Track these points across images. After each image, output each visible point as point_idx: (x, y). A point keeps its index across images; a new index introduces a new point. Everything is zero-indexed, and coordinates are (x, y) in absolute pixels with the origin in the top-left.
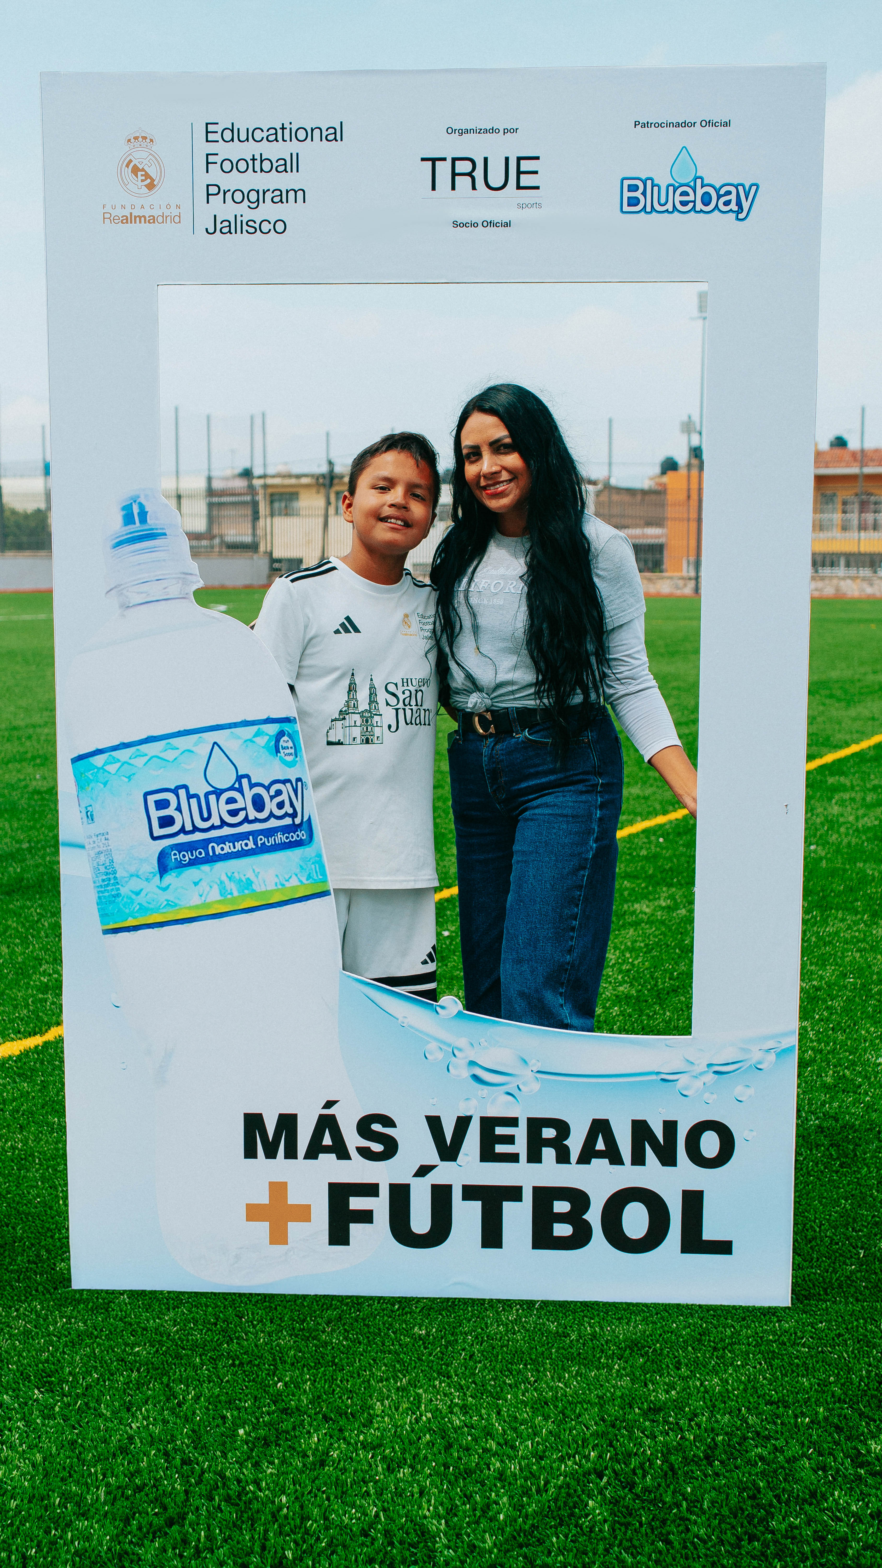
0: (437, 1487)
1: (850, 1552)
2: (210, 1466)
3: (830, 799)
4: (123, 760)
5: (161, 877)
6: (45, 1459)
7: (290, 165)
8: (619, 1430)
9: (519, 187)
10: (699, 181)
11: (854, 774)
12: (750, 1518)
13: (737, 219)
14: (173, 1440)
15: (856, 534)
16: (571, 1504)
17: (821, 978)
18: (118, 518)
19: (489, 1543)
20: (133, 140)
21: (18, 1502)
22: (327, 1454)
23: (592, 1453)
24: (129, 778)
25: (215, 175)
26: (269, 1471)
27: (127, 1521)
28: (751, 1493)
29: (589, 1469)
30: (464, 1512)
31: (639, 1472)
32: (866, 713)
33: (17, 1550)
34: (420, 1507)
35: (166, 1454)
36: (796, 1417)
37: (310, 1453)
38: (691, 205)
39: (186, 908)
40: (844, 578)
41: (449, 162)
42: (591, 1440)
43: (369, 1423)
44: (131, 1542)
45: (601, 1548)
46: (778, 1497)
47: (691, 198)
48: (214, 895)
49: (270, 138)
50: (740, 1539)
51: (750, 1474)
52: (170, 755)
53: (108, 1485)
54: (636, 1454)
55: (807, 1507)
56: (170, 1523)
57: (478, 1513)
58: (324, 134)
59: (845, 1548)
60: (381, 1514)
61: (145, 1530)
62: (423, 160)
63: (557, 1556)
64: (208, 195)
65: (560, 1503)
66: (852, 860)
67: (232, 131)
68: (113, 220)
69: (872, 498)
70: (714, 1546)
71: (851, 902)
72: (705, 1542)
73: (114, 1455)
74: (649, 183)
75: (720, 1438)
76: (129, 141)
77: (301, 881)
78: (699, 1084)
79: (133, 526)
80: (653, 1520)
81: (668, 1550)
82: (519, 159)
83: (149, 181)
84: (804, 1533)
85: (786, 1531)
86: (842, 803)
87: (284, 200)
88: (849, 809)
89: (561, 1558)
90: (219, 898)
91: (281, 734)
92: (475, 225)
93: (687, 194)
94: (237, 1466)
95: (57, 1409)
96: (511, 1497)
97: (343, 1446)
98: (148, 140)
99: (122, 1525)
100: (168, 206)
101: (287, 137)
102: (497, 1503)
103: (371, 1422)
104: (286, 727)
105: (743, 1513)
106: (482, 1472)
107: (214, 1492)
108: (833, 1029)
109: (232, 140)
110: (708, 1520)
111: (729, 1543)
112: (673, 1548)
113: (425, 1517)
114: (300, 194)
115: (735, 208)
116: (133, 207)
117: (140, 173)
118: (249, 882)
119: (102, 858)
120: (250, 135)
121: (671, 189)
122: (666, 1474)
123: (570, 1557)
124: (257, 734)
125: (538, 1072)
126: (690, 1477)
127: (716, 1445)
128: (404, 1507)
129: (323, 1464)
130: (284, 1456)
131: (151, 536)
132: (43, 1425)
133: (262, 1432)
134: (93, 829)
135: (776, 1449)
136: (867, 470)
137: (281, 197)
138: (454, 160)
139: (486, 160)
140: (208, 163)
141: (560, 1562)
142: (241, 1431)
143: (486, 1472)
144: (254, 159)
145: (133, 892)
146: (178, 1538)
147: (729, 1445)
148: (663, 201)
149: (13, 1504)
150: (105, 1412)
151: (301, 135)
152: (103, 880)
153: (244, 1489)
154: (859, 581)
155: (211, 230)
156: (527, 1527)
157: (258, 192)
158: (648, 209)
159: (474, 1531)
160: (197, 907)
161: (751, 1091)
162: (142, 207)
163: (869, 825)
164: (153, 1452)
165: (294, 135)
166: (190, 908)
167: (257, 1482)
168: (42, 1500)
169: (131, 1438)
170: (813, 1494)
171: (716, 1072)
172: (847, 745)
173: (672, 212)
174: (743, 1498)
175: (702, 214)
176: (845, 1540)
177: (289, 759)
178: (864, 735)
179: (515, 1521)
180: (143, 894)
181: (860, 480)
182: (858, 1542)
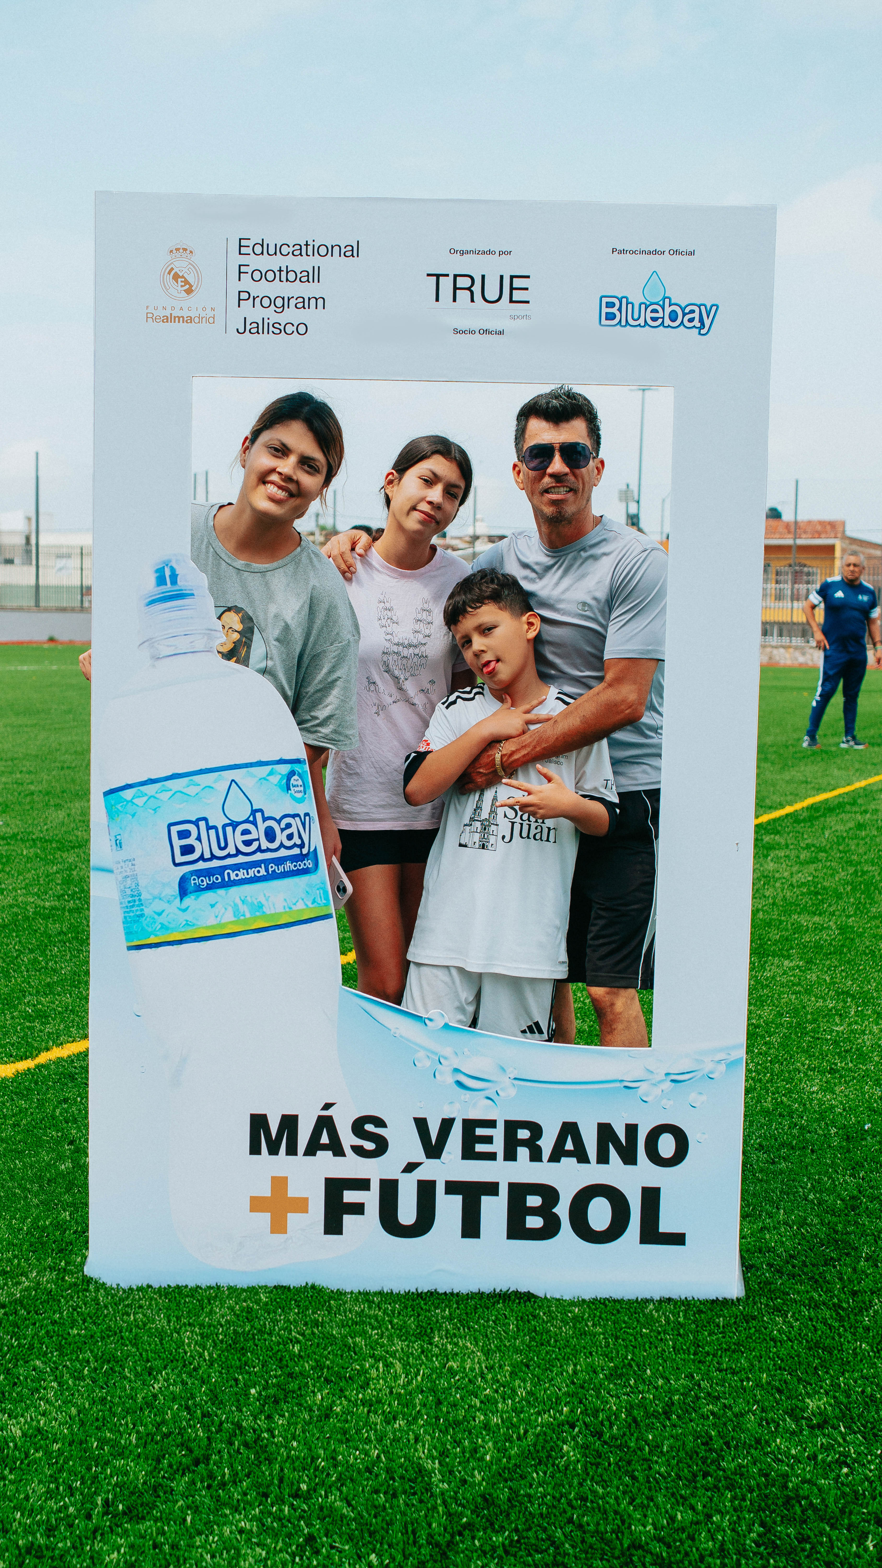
0: (429, 1435)
1: (790, 1485)
2: (228, 1418)
3: (766, 856)
4: (150, 795)
5: (181, 899)
6: (79, 1412)
7: (312, 276)
8: (588, 1391)
9: (511, 301)
10: (667, 301)
11: (788, 834)
12: (704, 1460)
13: (700, 334)
14: (193, 1397)
15: (789, 604)
16: (549, 1449)
17: (760, 1016)
18: (151, 579)
19: (478, 1478)
20: (174, 251)
21: (59, 1445)
22: (331, 1408)
23: (565, 1409)
24: (155, 810)
25: (246, 283)
26: (280, 1422)
27: (158, 1461)
28: (704, 1440)
29: (562, 1420)
30: (455, 1454)
31: (607, 1423)
32: (800, 777)
33: (63, 1482)
34: (416, 1450)
35: (187, 1408)
36: (742, 1381)
37: (315, 1408)
38: (660, 321)
39: (203, 928)
40: (776, 647)
41: (451, 278)
42: (563, 1398)
43: (365, 1386)
44: (164, 1477)
45: (575, 1482)
46: (727, 1444)
47: (660, 315)
48: (229, 916)
49: (295, 253)
50: (695, 1476)
51: (703, 1425)
52: (192, 791)
53: (138, 1432)
54: (602, 1410)
55: (753, 1451)
56: (197, 1463)
57: (467, 1455)
58: (343, 251)
59: (786, 1482)
60: (382, 1456)
61: (175, 1467)
62: (428, 275)
63: (537, 1488)
64: (239, 300)
65: (539, 1447)
66: (787, 912)
67: (262, 246)
68: (155, 319)
69: (806, 569)
70: (673, 1481)
71: (787, 951)
72: (664, 1478)
73: (141, 1409)
74: (624, 301)
75: (676, 1397)
76: (171, 251)
77: (306, 905)
78: (657, 1091)
79: (164, 587)
80: (620, 1460)
81: (634, 1484)
82: (512, 277)
83: (187, 286)
84: (750, 1470)
85: (735, 1469)
86: (777, 860)
87: (306, 306)
88: (784, 866)
89: (541, 1489)
90: (234, 919)
91: (292, 773)
92: (472, 332)
93: (656, 311)
94: (251, 1418)
95: (86, 1372)
96: (495, 1443)
97: (345, 1403)
98: (188, 252)
99: (154, 1463)
100: (204, 309)
101: (310, 252)
102: (483, 1447)
103: (368, 1384)
104: (297, 767)
105: (698, 1456)
106: (469, 1423)
107: (233, 1438)
108: (771, 1062)
109: (262, 253)
110: (668, 1461)
111: (686, 1478)
112: (638, 1482)
113: (420, 1458)
114: (320, 301)
115: (698, 325)
116: (173, 308)
117: (180, 280)
118: (260, 906)
119: (129, 881)
120: (278, 250)
121: (643, 306)
122: (630, 1425)
123: (549, 1489)
124: (271, 773)
125: (515, 1079)
126: (650, 1427)
127: (673, 1404)
128: (402, 1450)
129: (327, 1416)
130: (293, 1410)
131: (180, 596)
132: (75, 1385)
133: (271, 1391)
134: (122, 855)
135: (725, 1406)
136: (800, 542)
137: (304, 303)
138: (455, 276)
139: (483, 277)
140: (240, 273)
141: (541, 1492)
142: (253, 1391)
143: (472, 1423)
144: (280, 271)
145: (155, 912)
146: (205, 1474)
147: (684, 1403)
148: (636, 317)
149: (56, 1447)
150: (128, 1375)
151: (323, 251)
152: (129, 902)
153: (259, 1436)
154: (791, 650)
155: (242, 330)
156: (510, 1466)
157: (283, 299)
158: (623, 323)
159: (464, 1469)
160: (213, 927)
161: (704, 1098)
162: (181, 309)
163: (803, 880)
164: (176, 1406)
165: (316, 251)
166: (207, 928)
167: (270, 1431)
168: (81, 1444)
169: (155, 1396)
170: (758, 1441)
171: (673, 1081)
172: (782, 806)
173: (644, 326)
174: (697, 1444)
175: (669, 329)
176: (785, 1476)
177: (299, 795)
178: (797, 797)
179: (500, 1460)
180: (164, 914)
181: (794, 550)
182: (797, 1478)
